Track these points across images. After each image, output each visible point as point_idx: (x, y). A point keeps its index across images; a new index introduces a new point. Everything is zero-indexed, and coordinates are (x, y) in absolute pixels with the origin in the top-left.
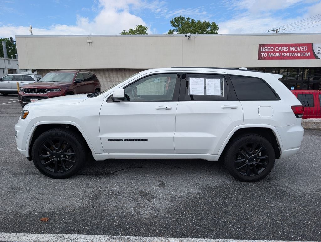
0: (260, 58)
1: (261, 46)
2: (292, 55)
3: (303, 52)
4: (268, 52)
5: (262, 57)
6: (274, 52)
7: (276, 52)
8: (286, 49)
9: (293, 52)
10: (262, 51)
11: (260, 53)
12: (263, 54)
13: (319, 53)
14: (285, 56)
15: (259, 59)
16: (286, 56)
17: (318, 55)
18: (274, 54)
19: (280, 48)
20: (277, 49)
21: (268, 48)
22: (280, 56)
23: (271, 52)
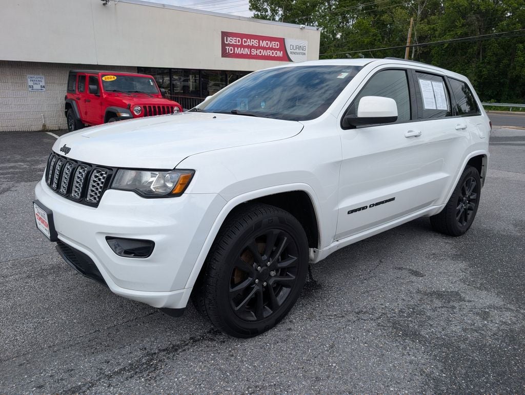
0: (225, 54)
1: (225, 35)
2: (264, 53)
3: (275, 49)
4: (234, 46)
5: (227, 53)
6: (242, 46)
7: (245, 47)
8: (254, 42)
9: (264, 48)
10: (226, 43)
11: (224, 45)
12: (227, 48)
13: (291, 53)
14: (255, 53)
15: (223, 56)
16: (257, 53)
17: (291, 56)
18: (242, 49)
19: (249, 40)
20: (245, 42)
21: (234, 38)
22: (249, 53)
23: (238, 46)
